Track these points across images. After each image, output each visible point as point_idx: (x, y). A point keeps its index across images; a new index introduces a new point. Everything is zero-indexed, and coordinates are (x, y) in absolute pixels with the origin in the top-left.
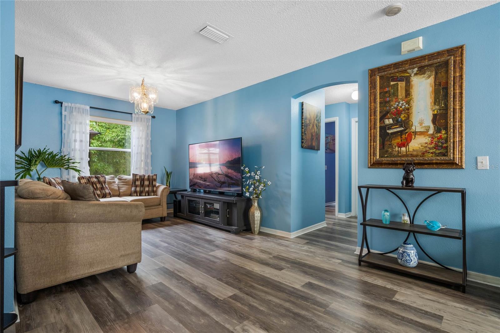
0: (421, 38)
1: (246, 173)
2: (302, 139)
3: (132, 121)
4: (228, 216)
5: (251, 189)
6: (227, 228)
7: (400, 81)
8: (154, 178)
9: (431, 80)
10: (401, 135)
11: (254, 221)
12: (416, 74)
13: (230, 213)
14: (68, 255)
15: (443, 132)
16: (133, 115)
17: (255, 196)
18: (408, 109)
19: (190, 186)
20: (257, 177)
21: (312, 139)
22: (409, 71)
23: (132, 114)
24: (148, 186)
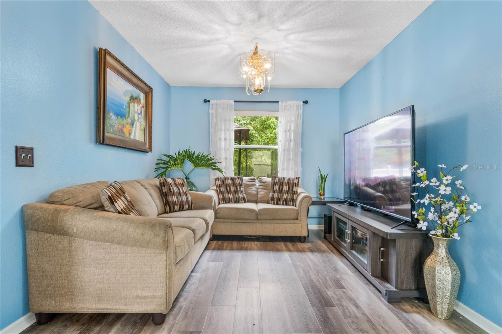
3: (278, 110)
4: (382, 260)
6: (377, 282)
8: (295, 182)
13: (385, 255)
14: (73, 279)
16: (280, 103)
17: (440, 232)
23: (278, 102)
24: (287, 192)
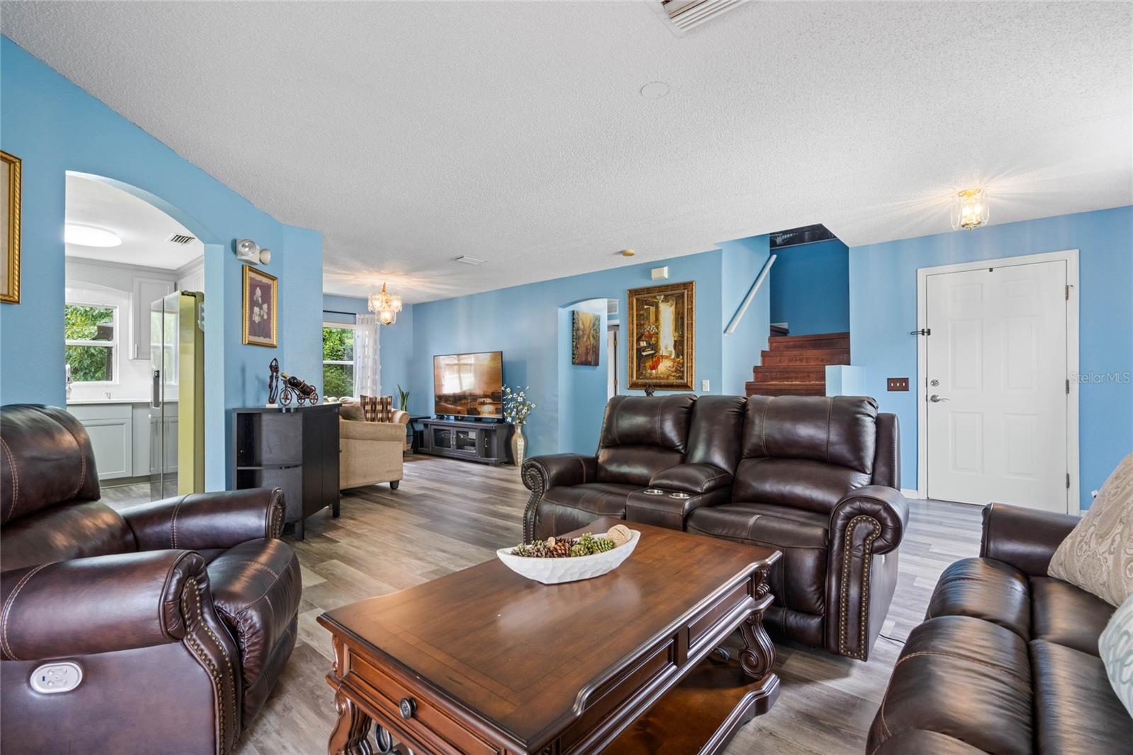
0: (666, 269)
1: (507, 394)
2: (573, 354)
3: (355, 324)
4: (486, 446)
5: (514, 413)
6: (486, 460)
7: (651, 306)
8: (388, 401)
9: (673, 309)
10: (652, 358)
11: (516, 450)
12: (662, 301)
13: (489, 443)
15: (681, 357)
16: (357, 316)
17: (518, 421)
18: (657, 334)
19: (436, 412)
20: (520, 399)
21: (587, 354)
22: (658, 297)
23: (355, 314)
24: (382, 411)
